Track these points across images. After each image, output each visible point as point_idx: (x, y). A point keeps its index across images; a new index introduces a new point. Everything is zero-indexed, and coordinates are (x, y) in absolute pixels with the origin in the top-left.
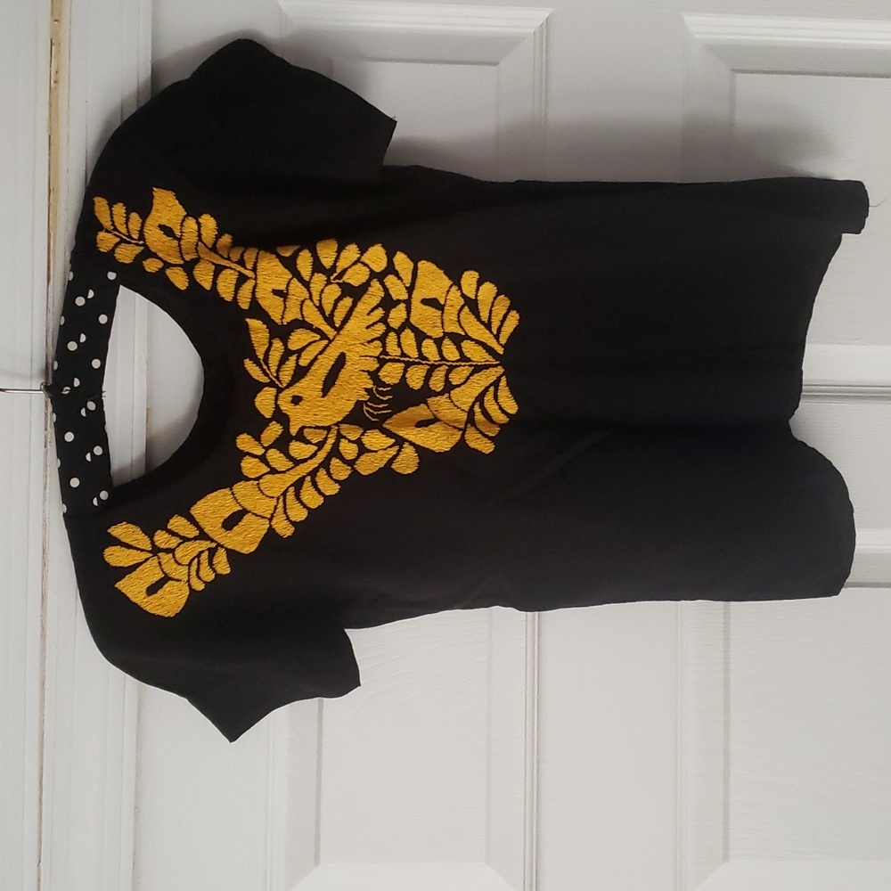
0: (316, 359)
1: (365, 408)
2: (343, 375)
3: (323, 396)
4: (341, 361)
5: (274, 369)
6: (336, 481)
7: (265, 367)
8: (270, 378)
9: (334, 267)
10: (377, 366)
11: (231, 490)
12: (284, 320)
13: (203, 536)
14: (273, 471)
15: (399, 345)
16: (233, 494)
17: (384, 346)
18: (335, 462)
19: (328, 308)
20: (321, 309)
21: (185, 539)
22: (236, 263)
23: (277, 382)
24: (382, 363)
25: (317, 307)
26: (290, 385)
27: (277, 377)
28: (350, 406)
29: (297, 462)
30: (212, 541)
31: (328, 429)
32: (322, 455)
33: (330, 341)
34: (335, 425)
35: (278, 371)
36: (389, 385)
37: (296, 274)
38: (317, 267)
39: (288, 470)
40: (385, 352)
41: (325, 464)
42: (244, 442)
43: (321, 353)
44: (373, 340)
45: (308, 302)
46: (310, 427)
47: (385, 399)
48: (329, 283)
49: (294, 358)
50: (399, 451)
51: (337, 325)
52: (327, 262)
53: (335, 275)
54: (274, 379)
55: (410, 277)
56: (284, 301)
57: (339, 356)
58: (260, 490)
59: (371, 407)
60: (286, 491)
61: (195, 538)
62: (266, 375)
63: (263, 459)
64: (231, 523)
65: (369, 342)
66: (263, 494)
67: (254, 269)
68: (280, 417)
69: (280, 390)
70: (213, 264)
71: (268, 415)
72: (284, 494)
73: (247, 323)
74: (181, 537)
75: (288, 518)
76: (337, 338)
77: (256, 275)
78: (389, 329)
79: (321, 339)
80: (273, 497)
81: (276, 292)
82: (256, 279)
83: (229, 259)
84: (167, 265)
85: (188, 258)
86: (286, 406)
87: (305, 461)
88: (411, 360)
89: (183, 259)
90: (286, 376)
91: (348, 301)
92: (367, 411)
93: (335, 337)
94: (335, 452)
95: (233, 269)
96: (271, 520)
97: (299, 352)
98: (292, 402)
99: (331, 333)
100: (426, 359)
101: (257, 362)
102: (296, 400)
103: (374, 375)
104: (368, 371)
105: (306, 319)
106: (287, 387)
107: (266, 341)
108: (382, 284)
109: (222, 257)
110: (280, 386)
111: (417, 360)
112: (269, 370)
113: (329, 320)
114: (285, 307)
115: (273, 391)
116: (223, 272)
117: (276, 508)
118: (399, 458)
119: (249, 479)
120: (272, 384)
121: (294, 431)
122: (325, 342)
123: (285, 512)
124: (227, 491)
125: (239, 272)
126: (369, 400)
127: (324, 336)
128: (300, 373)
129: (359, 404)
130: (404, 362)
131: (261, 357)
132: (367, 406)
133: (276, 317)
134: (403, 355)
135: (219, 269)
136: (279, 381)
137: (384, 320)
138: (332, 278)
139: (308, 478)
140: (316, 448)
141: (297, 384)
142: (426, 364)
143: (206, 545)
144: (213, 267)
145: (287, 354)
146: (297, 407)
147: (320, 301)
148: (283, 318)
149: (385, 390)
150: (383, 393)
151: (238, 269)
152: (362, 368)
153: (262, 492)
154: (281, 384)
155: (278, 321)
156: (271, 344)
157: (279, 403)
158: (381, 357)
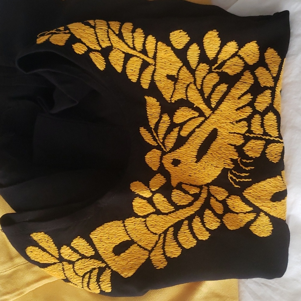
0: (193, 131)
2: (215, 146)
3: (197, 162)
4: (213, 135)
5: (161, 136)
7: (155, 134)
8: (158, 144)
9: (216, 59)
10: (242, 142)
11: (123, 222)
12: (172, 99)
15: (262, 125)
16: (124, 226)
17: (249, 126)
19: (207, 91)
20: (201, 92)
22: (140, 52)
23: (162, 147)
24: (247, 139)
25: (198, 90)
26: (173, 149)
27: (163, 143)
28: (218, 171)
31: (201, 187)
32: (198, 205)
33: (206, 118)
34: (205, 185)
35: (164, 139)
36: (251, 158)
37: (186, 63)
38: (203, 58)
40: (249, 131)
43: (198, 127)
44: (240, 121)
45: (192, 86)
46: (187, 184)
47: (247, 169)
48: (210, 71)
49: (177, 129)
50: (256, 217)
51: (213, 106)
52: (211, 54)
53: (216, 65)
54: (160, 144)
55: (277, 69)
56: (175, 84)
57: (212, 131)
58: (146, 226)
59: (235, 175)
62: (155, 140)
64: (120, 249)
65: (237, 122)
66: (149, 230)
67: (155, 58)
69: (164, 153)
70: (124, 52)
71: (155, 169)
72: (165, 233)
73: (145, 100)
75: (164, 253)
76: (212, 116)
77: (155, 62)
78: (255, 112)
79: (199, 116)
80: (156, 234)
81: (169, 77)
82: (155, 65)
83: (134, 48)
84: (90, 50)
85: (104, 45)
86: (168, 165)
88: (272, 139)
89: (100, 46)
90: (170, 143)
91: (223, 87)
92: (231, 178)
93: (210, 115)
95: (138, 57)
96: (150, 252)
97: (182, 125)
98: (173, 163)
99: (207, 112)
101: (149, 130)
102: (176, 162)
103: (239, 149)
104: (235, 145)
105: (189, 99)
106: (170, 152)
107: (157, 115)
108: (253, 74)
109: (129, 46)
110: (164, 150)
111: (277, 139)
112: (158, 137)
113: (207, 101)
114: (175, 89)
115: (159, 153)
116: (131, 59)
117: (156, 243)
118: (256, 224)
119: (139, 216)
120: (158, 148)
121: (174, 183)
122: (202, 119)
123: (163, 248)
124: (119, 223)
125: (143, 59)
126: (234, 169)
127: (202, 114)
128: (181, 142)
129: (225, 171)
130: (265, 139)
131: (153, 127)
132: (232, 173)
133: (167, 96)
134: (265, 134)
135: (128, 57)
136: (164, 146)
137: (251, 104)
138: (213, 67)
140: (192, 199)
141: (178, 150)
144: (123, 55)
145: (172, 126)
146: (177, 168)
147: (202, 85)
148: (172, 97)
149: (248, 161)
150: (247, 165)
151: (142, 57)
152: (231, 142)
153: (147, 228)
154: (165, 148)
155: (168, 99)
156: (161, 117)
157: (163, 162)
158: (247, 135)
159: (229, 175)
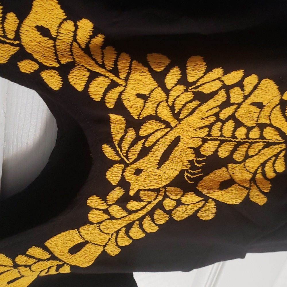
0: (158, 140)
1: (186, 174)
2: (176, 152)
3: (158, 168)
4: (177, 141)
5: (124, 151)
6: (157, 225)
7: (118, 149)
8: (121, 157)
9: (195, 83)
10: (201, 143)
11: (78, 230)
12: (140, 116)
13: (53, 257)
14: (112, 218)
15: (221, 130)
16: (79, 232)
17: (210, 131)
18: (158, 212)
19: (178, 107)
20: (172, 108)
21: (39, 260)
22: (110, 71)
23: (125, 160)
24: (204, 141)
25: (169, 106)
26: (136, 161)
27: (127, 157)
28: (176, 173)
29: (130, 212)
30: (60, 261)
31: (157, 191)
33: (172, 129)
34: (163, 187)
35: (127, 152)
36: (206, 156)
37: (162, 85)
39: (123, 217)
40: (209, 135)
41: (151, 214)
42: (94, 201)
43: (162, 137)
44: (202, 128)
45: (164, 104)
46: (145, 190)
47: (199, 166)
48: (186, 91)
49: (142, 142)
50: (204, 205)
51: (180, 118)
53: (195, 86)
54: (123, 157)
56: (145, 102)
57: (175, 139)
58: (100, 229)
59: (190, 173)
60: (120, 230)
61: (48, 259)
62: (118, 154)
63: (106, 211)
65: (200, 129)
66: (102, 232)
67: (126, 79)
68: (124, 184)
69: (127, 165)
70: (89, 70)
71: (114, 183)
72: (117, 232)
73: (109, 116)
74: (36, 259)
75: (117, 245)
76: (179, 126)
77: (127, 83)
78: (218, 120)
79: (165, 128)
80: (109, 234)
81: (139, 96)
82: (125, 86)
83: (103, 66)
84: (43, 67)
85: (64, 61)
86: (129, 176)
87: (137, 211)
88: (225, 139)
89: (59, 62)
90: (133, 156)
91: (196, 103)
92: (187, 176)
93: (176, 126)
94: (160, 206)
95: (107, 77)
96: (105, 246)
97: (147, 137)
98: (135, 173)
99: (173, 122)
100: (236, 138)
101: (113, 146)
102: (138, 172)
103: (197, 151)
104: (193, 148)
105: (158, 115)
106: (133, 163)
107: (122, 130)
108: (228, 93)
109: (97, 63)
110: (127, 162)
111: (229, 139)
112: (121, 151)
113: (176, 116)
114: (144, 106)
115: (122, 166)
116: (97, 79)
117: (109, 239)
118: (203, 210)
119: (93, 224)
120: (122, 161)
121: (132, 193)
122: (168, 129)
123: (116, 241)
125: (112, 80)
126: (190, 169)
127: (168, 125)
128: (145, 152)
129: (182, 172)
130: (220, 140)
131: (116, 143)
132: (188, 172)
133: (135, 114)
134: (222, 136)
135: (93, 76)
136: (127, 159)
138: (190, 88)
139: (137, 222)
140: (146, 203)
141: (141, 161)
142: (235, 141)
143: (55, 263)
144: (88, 74)
145: (138, 138)
146: (138, 177)
147: (173, 102)
148: (140, 114)
149: (201, 159)
151: (111, 78)
152: (189, 146)
153: (101, 231)
154: (128, 160)
155: (136, 117)
156: (126, 132)
157: (124, 174)
158: (205, 138)
159: (185, 175)
